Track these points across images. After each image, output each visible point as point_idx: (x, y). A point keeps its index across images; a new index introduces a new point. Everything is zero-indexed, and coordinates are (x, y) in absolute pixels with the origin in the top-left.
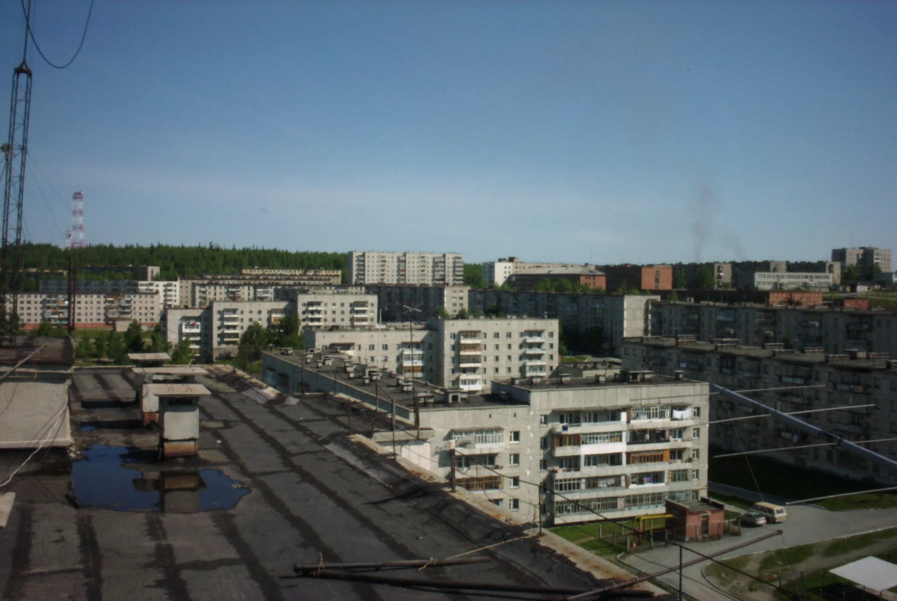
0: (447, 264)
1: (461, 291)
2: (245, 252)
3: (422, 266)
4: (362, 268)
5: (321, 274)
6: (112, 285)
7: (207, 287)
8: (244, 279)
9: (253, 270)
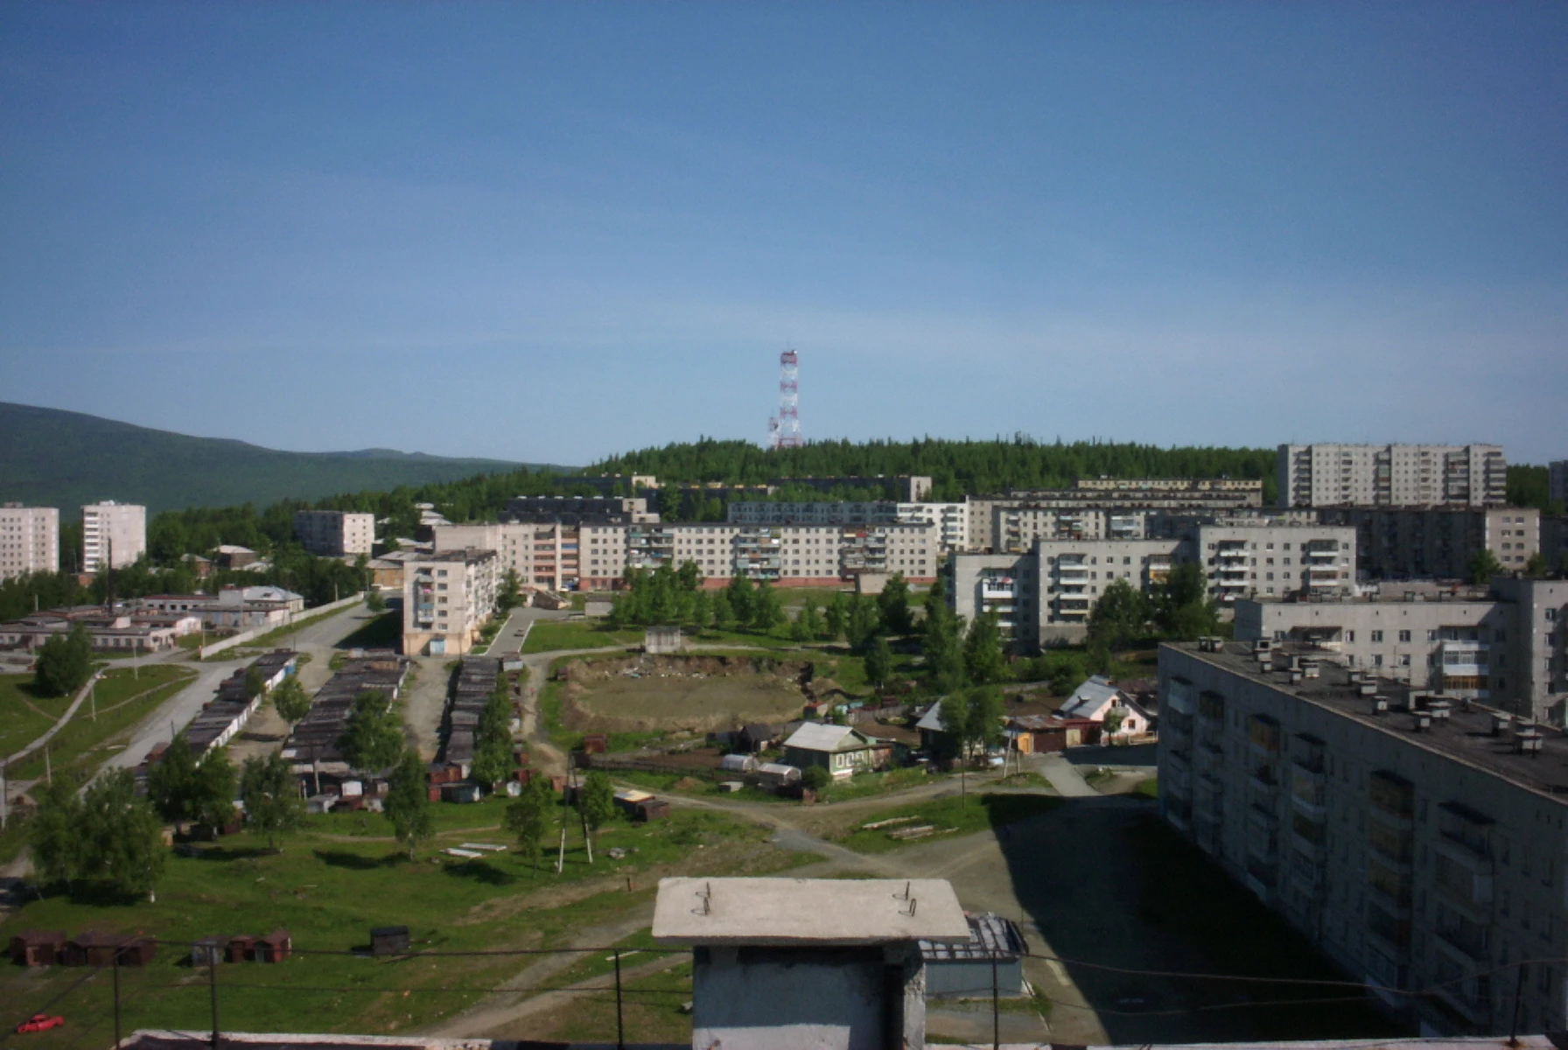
0: (1472, 467)
1: (1523, 520)
2: (1079, 449)
3: (1424, 471)
4: (1307, 475)
5: (1224, 488)
6: (851, 511)
7: (1021, 514)
8: (1084, 498)
9: (1099, 482)
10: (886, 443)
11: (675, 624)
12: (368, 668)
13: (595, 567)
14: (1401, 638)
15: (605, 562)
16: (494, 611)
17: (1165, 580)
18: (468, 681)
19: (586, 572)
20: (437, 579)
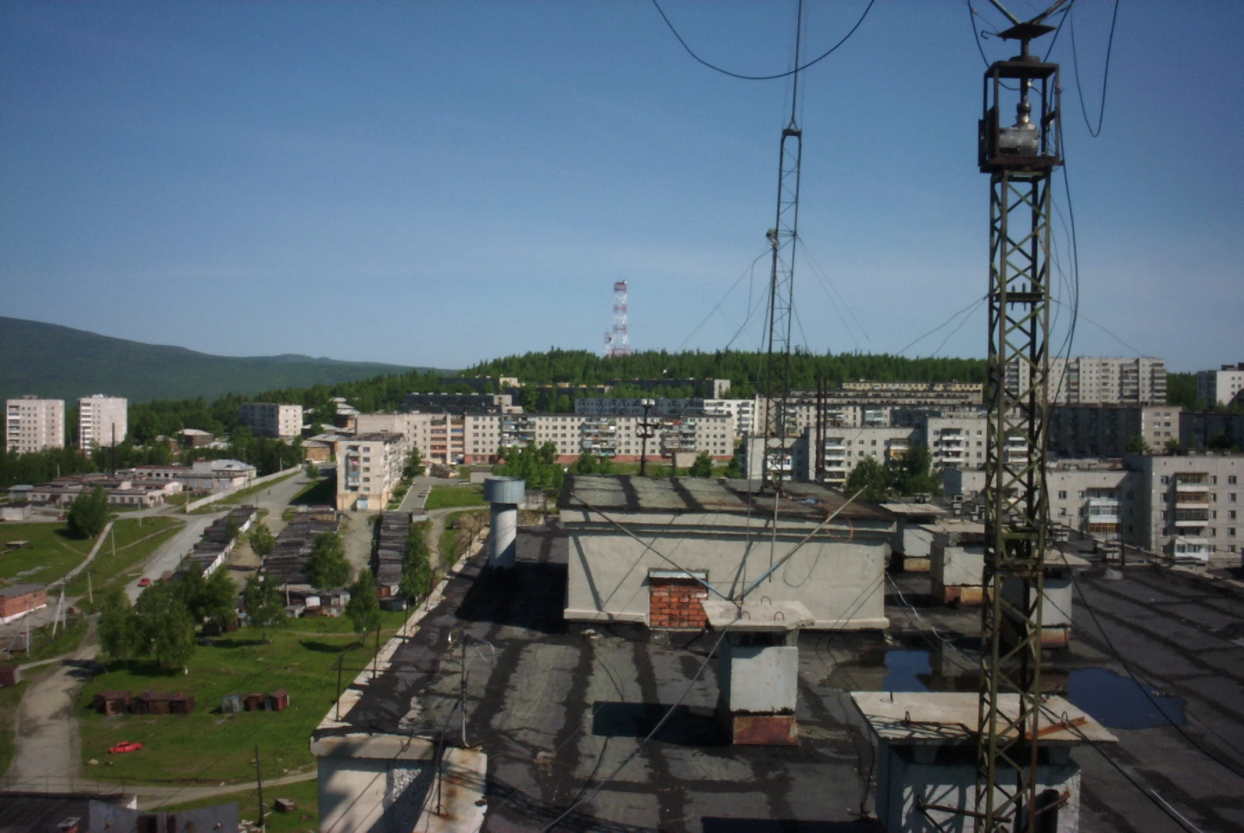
0: (1141, 375)
1: (1168, 414)
2: (845, 359)
3: (1104, 377)
4: (1015, 380)
5: (954, 389)
6: (669, 405)
7: (797, 408)
8: (846, 396)
9: (858, 385)
10: (695, 353)
11: (539, 488)
12: (313, 519)
13: (476, 447)
14: (1060, 496)
15: (484, 443)
16: (402, 479)
17: (901, 457)
18: (387, 529)
19: (469, 450)
20: (363, 454)
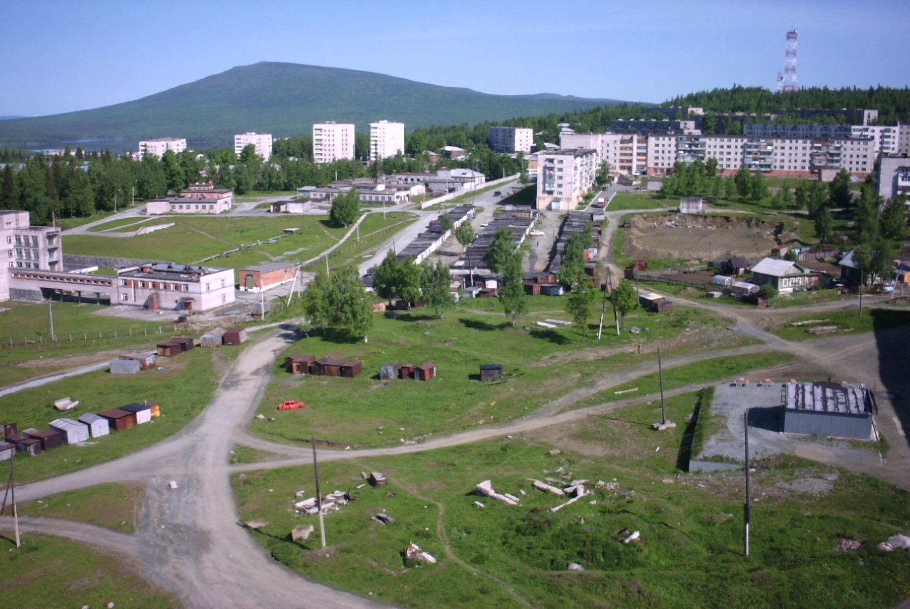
6: (821, 130)
10: (852, 89)
11: (700, 196)
12: (514, 216)
13: (656, 161)
15: (663, 158)
16: (593, 185)
18: (570, 226)
19: (651, 164)
20: (557, 165)
